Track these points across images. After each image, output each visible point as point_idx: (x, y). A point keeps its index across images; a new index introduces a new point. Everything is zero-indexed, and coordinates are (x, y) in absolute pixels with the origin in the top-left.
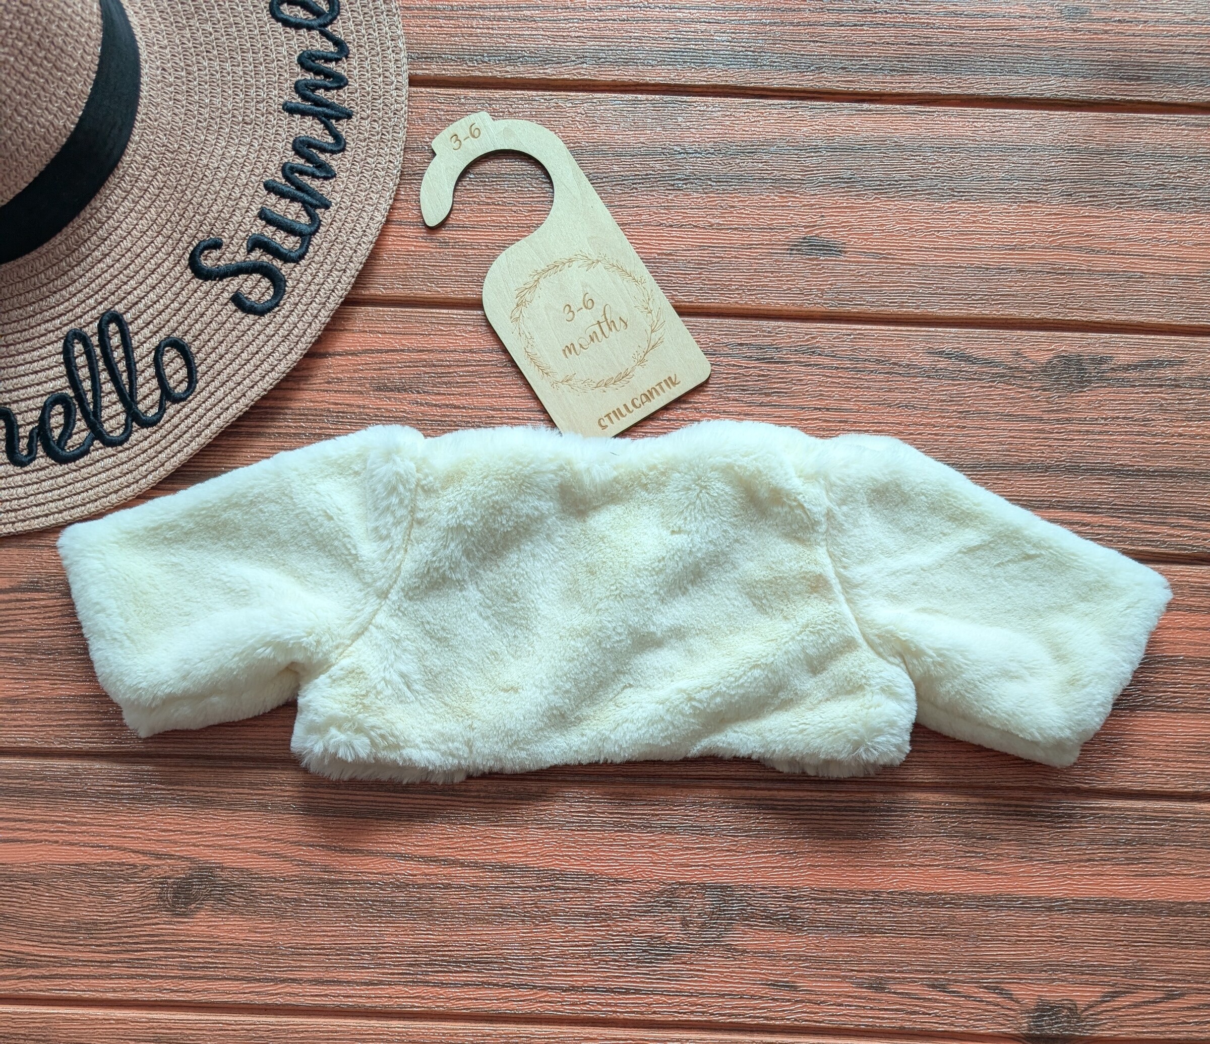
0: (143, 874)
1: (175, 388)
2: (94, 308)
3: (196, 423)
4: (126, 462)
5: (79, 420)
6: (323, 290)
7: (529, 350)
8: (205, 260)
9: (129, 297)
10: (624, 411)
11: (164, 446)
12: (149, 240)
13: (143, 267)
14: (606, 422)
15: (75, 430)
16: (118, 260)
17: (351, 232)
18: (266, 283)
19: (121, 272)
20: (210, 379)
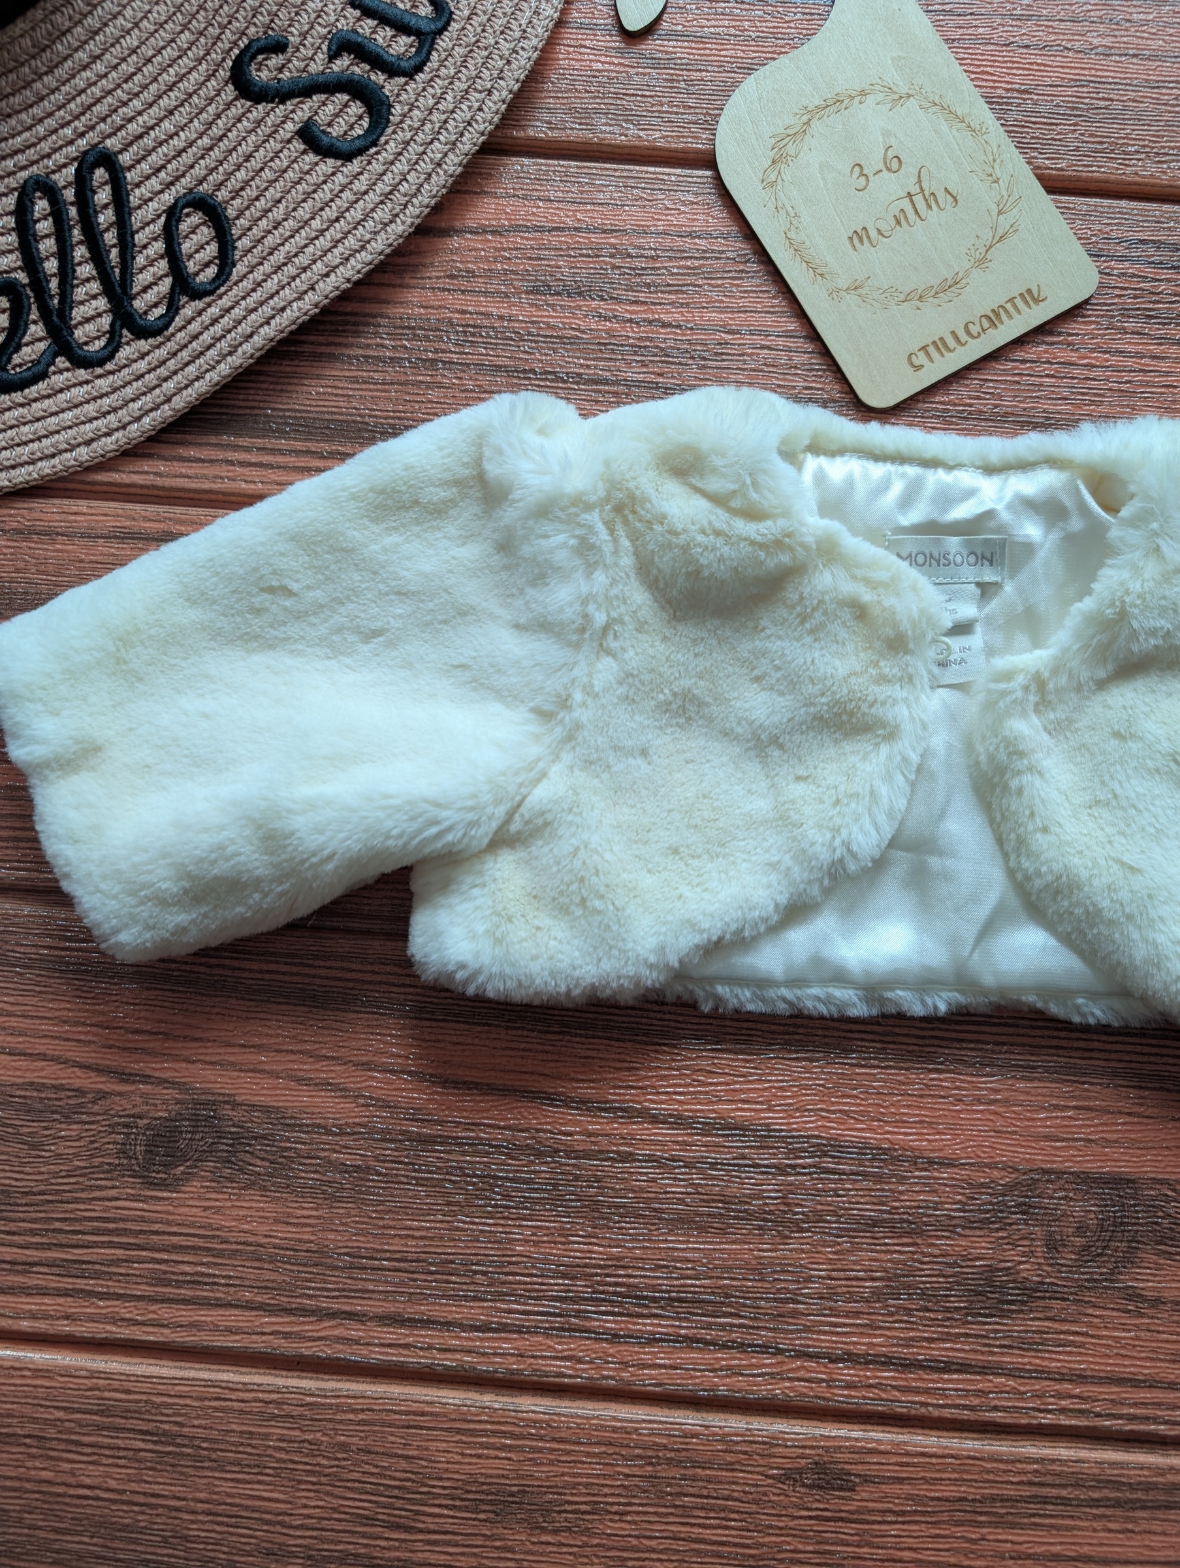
0: (96, 1108)
1: (197, 274)
2: (71, 142)
3: (229, 331)
4: (107, 394)
5: (35, 322)
6: (452, 122)
7: (791, 235)
8: (258, 70)
9: (129, 126)
10: (951, 342)
11: (172, 368)
12: (168, 37)
13: (155, 80)
14: (921, 359)
15: (27, 338)
16: (115, 67)
17: (502, 33)
18: (357, 108)
19: (119, 86)
20: (255, 261)
